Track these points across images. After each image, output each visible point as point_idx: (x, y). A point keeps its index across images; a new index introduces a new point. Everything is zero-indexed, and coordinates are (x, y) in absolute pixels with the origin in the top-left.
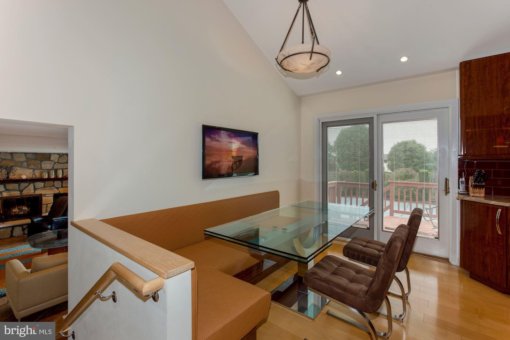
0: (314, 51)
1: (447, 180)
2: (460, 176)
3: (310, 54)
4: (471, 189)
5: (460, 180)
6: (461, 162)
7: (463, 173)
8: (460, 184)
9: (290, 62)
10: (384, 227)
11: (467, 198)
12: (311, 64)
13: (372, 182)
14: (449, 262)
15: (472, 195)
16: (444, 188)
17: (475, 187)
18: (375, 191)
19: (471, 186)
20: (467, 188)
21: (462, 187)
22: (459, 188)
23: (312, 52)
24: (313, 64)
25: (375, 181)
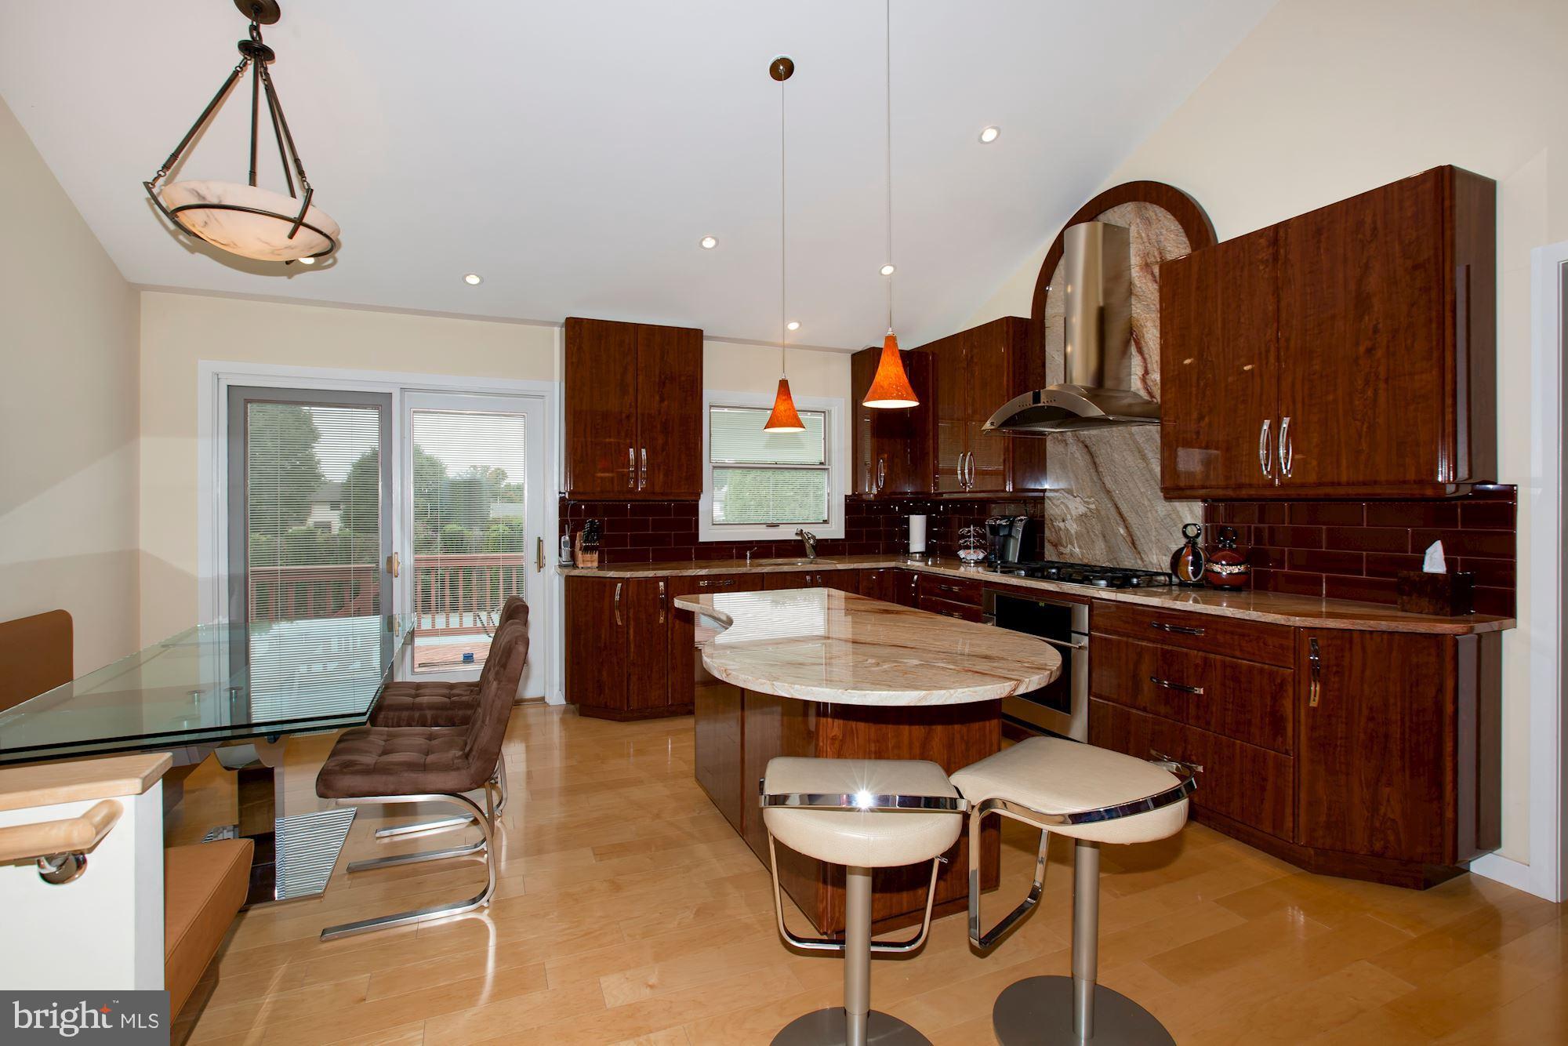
0: (305, 220)
1: (540, 541)
2: (562, 532)
3: (291, 225)
4: (579, 555)
5: (563, 540)
6: (563, 505)
7: (566, 526)
8: (563, 547)
9: (216, 219)
10: (416, 664)
11: (576, 572)
12: (286, 248)
13: (388, 557)
14: (546, 703)
15: (580, 566)
16: (535, 559)
17: (586, 550)
18: (394, 579)
19: (580, 550)
20: (573, 555)
21: (566, 551)
22: (560, 555)
23: (299, 222)
24: (292, 249)
25: (396, 553)
